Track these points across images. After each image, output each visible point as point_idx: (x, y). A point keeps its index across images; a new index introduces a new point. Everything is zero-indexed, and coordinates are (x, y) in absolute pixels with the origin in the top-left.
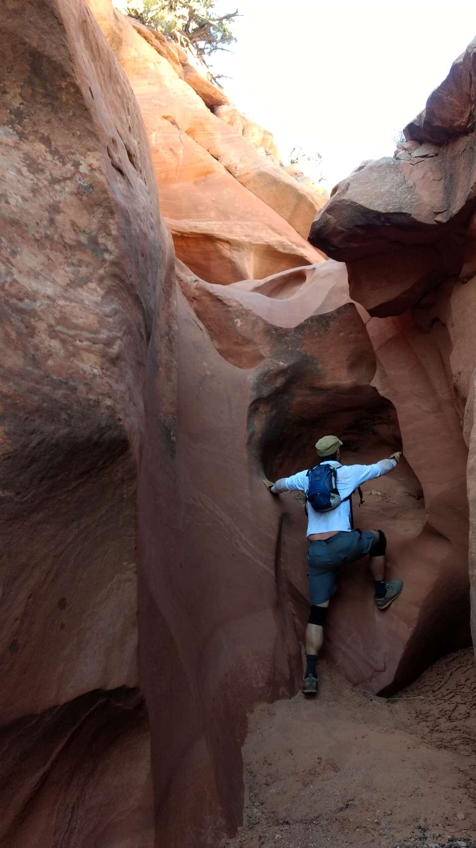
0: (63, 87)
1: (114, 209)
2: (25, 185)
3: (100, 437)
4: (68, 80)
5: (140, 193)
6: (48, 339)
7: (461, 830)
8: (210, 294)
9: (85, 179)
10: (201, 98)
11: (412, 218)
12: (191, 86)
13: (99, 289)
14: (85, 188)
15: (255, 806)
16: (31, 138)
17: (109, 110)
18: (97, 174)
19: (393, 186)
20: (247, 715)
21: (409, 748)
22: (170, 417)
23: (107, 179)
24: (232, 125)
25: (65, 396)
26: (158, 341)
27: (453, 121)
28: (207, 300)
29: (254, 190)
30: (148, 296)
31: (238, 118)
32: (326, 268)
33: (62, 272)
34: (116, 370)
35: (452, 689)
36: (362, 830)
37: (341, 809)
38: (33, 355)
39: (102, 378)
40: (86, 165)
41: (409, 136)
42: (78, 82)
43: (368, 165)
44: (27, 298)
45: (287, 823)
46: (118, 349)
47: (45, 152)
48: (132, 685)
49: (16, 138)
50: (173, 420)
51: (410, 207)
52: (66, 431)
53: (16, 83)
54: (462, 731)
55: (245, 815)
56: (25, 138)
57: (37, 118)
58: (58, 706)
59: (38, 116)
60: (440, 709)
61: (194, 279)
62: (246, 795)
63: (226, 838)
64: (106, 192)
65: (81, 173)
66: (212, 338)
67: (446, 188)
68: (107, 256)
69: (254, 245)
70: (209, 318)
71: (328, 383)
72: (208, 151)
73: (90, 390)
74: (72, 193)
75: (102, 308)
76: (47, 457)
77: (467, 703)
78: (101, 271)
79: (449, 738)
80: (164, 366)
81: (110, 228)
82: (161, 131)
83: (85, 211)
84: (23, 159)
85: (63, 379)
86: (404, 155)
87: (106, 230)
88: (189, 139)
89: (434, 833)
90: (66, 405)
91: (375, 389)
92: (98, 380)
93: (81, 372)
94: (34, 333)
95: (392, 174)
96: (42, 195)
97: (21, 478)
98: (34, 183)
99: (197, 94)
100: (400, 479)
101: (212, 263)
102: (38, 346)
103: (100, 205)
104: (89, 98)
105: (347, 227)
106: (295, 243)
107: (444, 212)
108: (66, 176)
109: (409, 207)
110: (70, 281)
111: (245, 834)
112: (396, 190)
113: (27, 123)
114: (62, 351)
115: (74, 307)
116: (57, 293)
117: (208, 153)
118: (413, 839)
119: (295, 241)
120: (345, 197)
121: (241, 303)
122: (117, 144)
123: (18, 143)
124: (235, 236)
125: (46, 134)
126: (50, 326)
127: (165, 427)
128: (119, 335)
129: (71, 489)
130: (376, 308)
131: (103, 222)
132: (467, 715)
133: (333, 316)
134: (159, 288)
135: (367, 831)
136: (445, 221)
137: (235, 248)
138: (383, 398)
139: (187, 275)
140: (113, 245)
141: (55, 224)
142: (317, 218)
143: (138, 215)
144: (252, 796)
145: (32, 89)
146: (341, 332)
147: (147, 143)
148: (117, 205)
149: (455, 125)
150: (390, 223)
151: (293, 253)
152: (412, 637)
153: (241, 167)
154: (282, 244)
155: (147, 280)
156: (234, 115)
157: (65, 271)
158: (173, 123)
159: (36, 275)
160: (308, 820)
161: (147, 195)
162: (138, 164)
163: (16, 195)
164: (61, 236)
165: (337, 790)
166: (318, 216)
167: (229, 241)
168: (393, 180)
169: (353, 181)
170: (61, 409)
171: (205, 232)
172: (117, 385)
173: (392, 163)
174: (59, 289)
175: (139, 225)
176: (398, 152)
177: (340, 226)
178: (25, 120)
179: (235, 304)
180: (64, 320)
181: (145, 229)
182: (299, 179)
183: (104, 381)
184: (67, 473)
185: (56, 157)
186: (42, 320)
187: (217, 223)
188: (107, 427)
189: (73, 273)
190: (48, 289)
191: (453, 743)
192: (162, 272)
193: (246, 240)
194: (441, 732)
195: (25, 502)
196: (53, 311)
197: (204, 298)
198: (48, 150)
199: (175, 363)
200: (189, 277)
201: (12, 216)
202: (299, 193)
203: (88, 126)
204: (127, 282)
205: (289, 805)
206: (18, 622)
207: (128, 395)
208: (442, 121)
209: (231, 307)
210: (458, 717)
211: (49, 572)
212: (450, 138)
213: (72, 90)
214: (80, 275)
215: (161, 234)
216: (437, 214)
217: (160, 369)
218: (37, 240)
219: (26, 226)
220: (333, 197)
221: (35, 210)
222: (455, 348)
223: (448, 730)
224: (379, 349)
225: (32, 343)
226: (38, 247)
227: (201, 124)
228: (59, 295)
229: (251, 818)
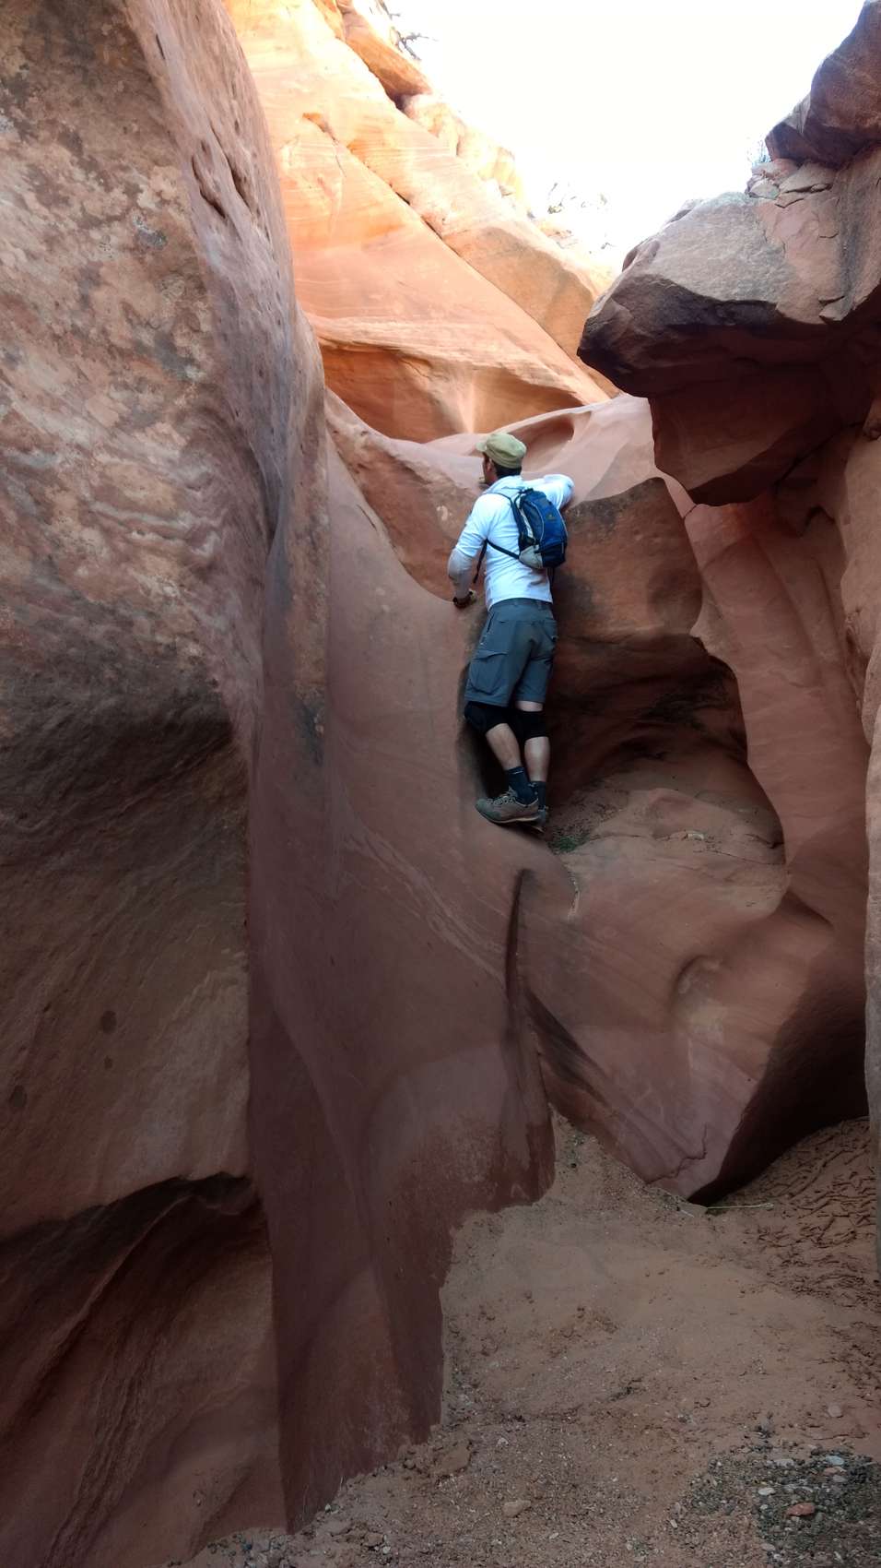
0: (106, 33)
1: (205, 281)
2: (31, 229)
3: (178, 715)
4: (115, 19)
5: (256, 254)
6: (79, 527)
7: (835, 1437)
8: (390, 459)
9: (150, 221)
10: (377, 80)
11: (777, 311)
12: (359, 54)
13: (176, 436)
14: (150, 238)
15: (462, 1389)
16: (43, 134)
17: (195, 86)
18: (171, 211)
19: (742, 249)
20: (451, 1232)
21: (743, 1292)
22: (314, 689)
23: (192, 223)
24: (437, 136)
25: (111, 637)
26: (292, 545)
27: (864, 118)
28: (385, 471)
29: (478, 264)
30: (268, 452)
31: (448, 120)
32: (610, 412)
33: (104, 400)
34: (208, 589)
35: (826, 1190)
36: (654, 1433)
37: (618, 1396)
38: (50, 557)
39: (181, 604)
40: (151, 192)
41: (776, 150)
42: (134, 24)
43: (695, 208)
44: (38, 447)
45: (520, 1419)
46: (211, 550)
47: (70, 164)
48: (237, 1172)
49: (13, 134)
50: (318, 695)
51: (774, 291)
52: (112, 701)
53: (14, 25)
54: (840, 1264)
55: (444, 1405)
56: (32, 135)
57: (53, 94)
58: (100, 1206)
59: (56, 91)
60: (803, 1226)
61: (362, 429)
62: (447, 1369)
63: (409, 1443)
64: (190, 247)
65: (141, 209)
66: (394, 544)
67: (844, 253)
68: (191, 372)
69: (476, 368)
70: (388, 505)
71: (612, 628)
72: (391, 185)
73: (159, 625)
74: (123, 248)
75: (181, 471)
76: (77, 750)
77: (852, 1215)
78: (181, 402)
79: (817, 1275)
80: (302, 592)
81: (197, 319)
82: (300, 144)
83: (149, 285)
84: (27, 176)
85: (109, 603)
86: (767, 188)
87: (190, 323)
88: (354, 161)
89: (785, 1439)
90: (112, 652)
91: (698, 641)
92: (174, 608)
93: (141, 591)
94: (52, 515)
95: (741, 227)
96: (67, 250)
97: (29, 788)
98: (49, 225)
99: (370, 70)
100: (741, 811)
101: (397, 403)
102: (59, 540)
103: (178, 272)
104: (155, 56)
105: (653, 329)
106: (553, 365)
107: (838, 299)
108: (112, 214)
109: (771, 290)
110: (121, 418)
111: (444, 1437)
112: (748, 258)
113: (35, 104)
114: (105, 550)
115: (128, 468)
116: (95, 439)
117: (390, 190)
118: (746, 1450)
119: (554, 363)
120: (650, 271)
121: (450, 474)
122: (210, 153)
123: (18, 145)
124: (441, 351)
125: (72, 128)
126: (83, 502)
127: (305, 708)
128: (215, 523)
129: (123, 810)
130: (705, 486)
131: (184, 306)
132: (851, 1235)
133: (624, 503)
134: (292, 443)
135: (663, 1434)
136: (839, 318)
137: (440, 373)
138: (714, 659)
139: (347, 421)
140: (204, 351)
141: (91, 307)
142: (595, 311)
143: (252, 295)
144: (457, 1373)
145: (45, 39)
146: (637, 533)
147: (272, 161)
148: (211, 272)
149: (867, 125)
150: (735, 321)
151: (550, 384)
152: (754, 1099)
153: (454, 218)
154: (529, 368)
155: (269, 424)
156: (440, 115)
157: (112, 399)
158: (324, 128)
159: (55, 405)
160: (557, 1414)
161: (271, 261)
162: (252, 199)
163: (15, 246)
164: (104, 332)
165: (611, 1363)
166: (597, 307)
167: (429, 360)
168: (743, 238)
169: (665, 238)
170: (103, 659)
171: (383, 342)
172: (210, 618)
173: (743, 204)
174: (98, 432)
175: (254, 314)
176: (755, 182)
177: (640, 326)
178: (30, 99)
179: (437, 477)
180: (107, 492)
181: (266, 324)
182: (564, 243)
183: (185, 610)
184: (115, 782)
185: (92, 175)
186: (67, 490)
187: (407, 325)
188: (192, 696)
189: (125, 403)
190: (77, 431)
191: (823, 1285)
192: (298, 412)
193: (462, 358)
194: (803, 1265)
195: (37, 832)
196: (87, 475)
197: (379, 465)
198: (76, 159)
199: (323, 586)
200: (352, 425)
201: (9, 289)
202: (563, 270)
203: (154, 113)
204: (231, 423)
205: (524, 1389)
206: (25, 1053)
207: (231, 637)
208: (841, 116)
209: (430, 482)
210: (834, 1239)
211: (82, 964)
212: (855, 153)
213: (123, 40)
214: (139, 408)
215: (296, 338)
216: (825, 303)
217: (295, 597)
218: (56, 338)
219: (36, 307)
220: (626, 270)
221: (51, 277)
222: (851, 563)
223: (816, 1261)
224: (707, 565)
225: (47, 534)
226: (59, 351)
227: (379, 131)
228: (100, 443)
229: (455, 1409)
